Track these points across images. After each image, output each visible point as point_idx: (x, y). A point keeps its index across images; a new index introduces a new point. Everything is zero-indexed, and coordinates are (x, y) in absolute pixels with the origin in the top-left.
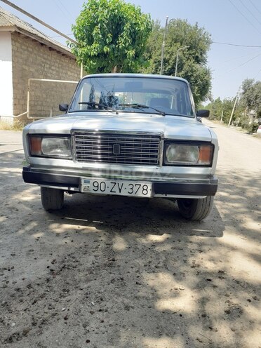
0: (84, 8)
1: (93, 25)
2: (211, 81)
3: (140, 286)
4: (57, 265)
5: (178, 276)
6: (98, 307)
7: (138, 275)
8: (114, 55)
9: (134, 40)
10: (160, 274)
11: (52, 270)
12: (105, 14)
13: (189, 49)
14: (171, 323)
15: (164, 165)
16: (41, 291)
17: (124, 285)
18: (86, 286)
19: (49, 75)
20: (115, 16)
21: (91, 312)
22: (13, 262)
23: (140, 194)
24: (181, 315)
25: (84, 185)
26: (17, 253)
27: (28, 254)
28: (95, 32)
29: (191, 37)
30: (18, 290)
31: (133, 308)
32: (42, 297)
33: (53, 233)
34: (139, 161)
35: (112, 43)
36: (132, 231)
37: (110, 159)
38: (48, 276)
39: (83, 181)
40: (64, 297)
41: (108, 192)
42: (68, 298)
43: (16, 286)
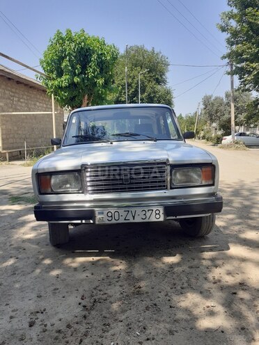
0: (50, 43)
1: (62, 59)
2: (173, 100)
3: (175, 309)
4: (87, 300)
5: (206, 294)
6: (144, 337)
7: (168, 298)
8: (84, 84)
9: (102, 70)
10: (189, 294)
11: (84, 306)
12: (72, 48)
13: (149, 72)
14: (217, 341)
15: (171, 188)
16: (83, 329)
17: (159, 310)
18: (123, 317)
19: (19, 108)
20: (82, 48)
21: (139, 343)
22: (43, 304)
23: (153, 219)
24: (223, 332)
25: (98, 217)
26: (42, 294)
27: (54, 293)
28: (64, 64)
29: (150, 61)
30: (59, 331)
31: (176, 331)
32: (86, 335)
33: (70, 267)
34: (148, 187)
35: (81, 73)
36: (146, 256)
37: (121, 189)
38: (84, 313)
39: (97, 213)
40: (108, 331)
41: (122, 221)
42: (111, 332)
43: (55, 328)
